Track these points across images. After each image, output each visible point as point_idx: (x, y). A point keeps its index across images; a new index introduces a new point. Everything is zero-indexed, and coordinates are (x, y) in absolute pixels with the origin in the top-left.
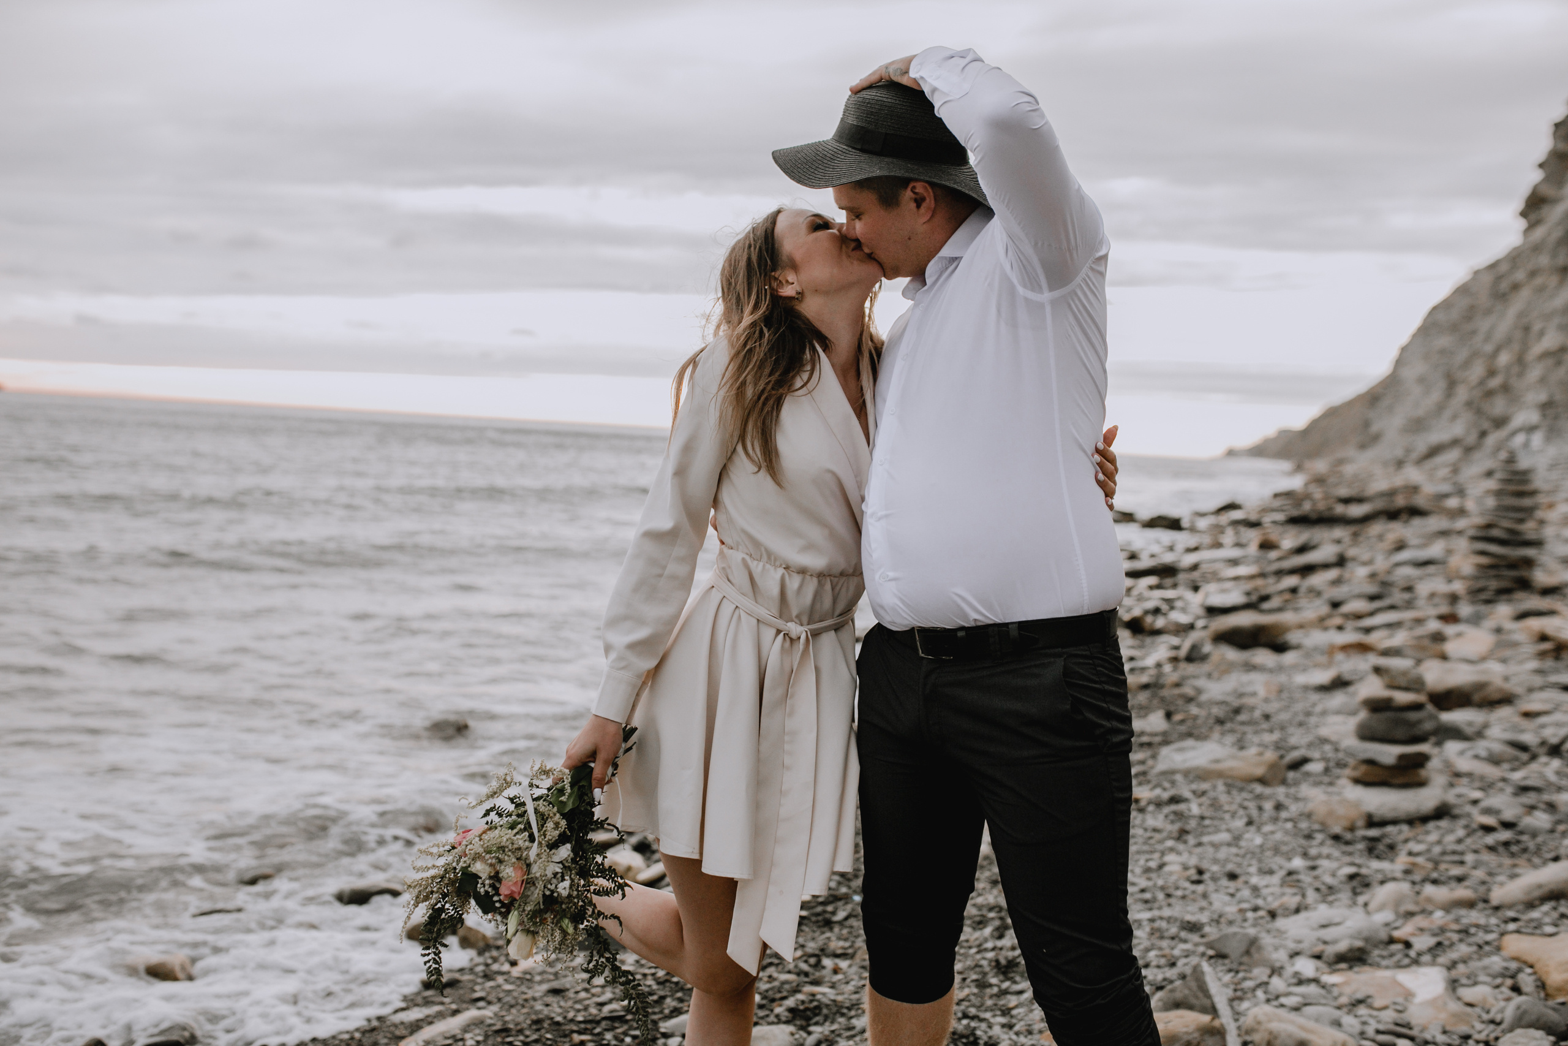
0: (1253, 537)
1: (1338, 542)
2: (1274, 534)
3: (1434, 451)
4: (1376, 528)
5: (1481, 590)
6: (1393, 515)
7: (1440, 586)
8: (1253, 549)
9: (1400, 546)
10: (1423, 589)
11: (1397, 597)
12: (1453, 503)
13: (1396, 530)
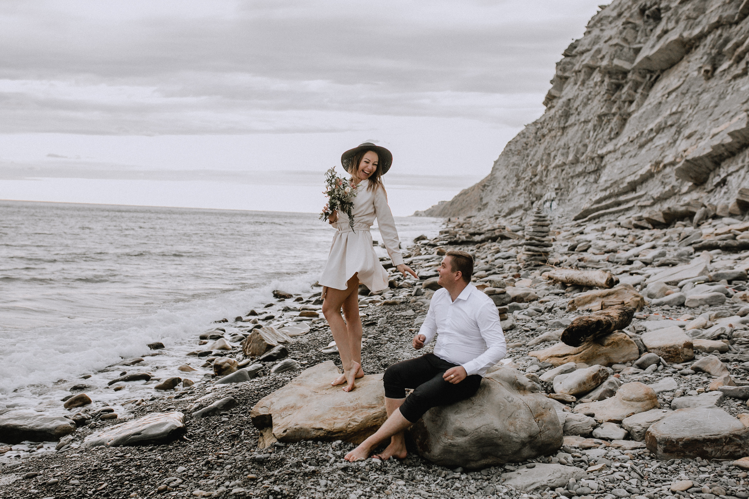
0: (435, 250)
1: (472, 250)
2: (444, 248)
3: (511, 211)
4: (487, 245)
5: (529, 265)
6: (494, 239)
7: (514, 265)
8: (435, 255)
9: (498, 252)
10: (506, 267)
11: (497, 270)
12: (520, 233)
13: (496, 245)
